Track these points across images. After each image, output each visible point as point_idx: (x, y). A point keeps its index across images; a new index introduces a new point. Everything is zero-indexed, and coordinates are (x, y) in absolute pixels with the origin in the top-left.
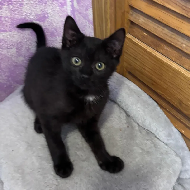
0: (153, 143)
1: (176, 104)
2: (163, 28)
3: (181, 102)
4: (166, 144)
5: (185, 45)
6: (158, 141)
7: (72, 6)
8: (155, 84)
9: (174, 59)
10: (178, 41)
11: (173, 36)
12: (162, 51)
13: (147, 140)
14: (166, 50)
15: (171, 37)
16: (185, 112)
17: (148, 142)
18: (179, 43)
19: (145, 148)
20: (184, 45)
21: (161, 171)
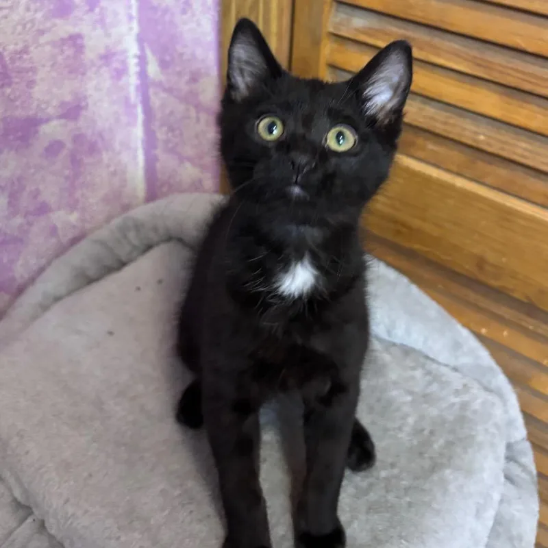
0: (429, 373)
1: (468, 267)
2: (422, 106)
3: (481, 262)
4: (455, 369)
5: (484, 135)
6: (434, 366)
7: (143, 74)
8: (404, 230)
9: (454, 168)
10: (464, 129)
11: (451, 121)
12: (420, 154)
13: (414, 369)
14: (432, 150)
15: (445, 123)
16: (494, 283)
17: (418, 373)
18: (467, 133)
19: (417, 389)
20: (482, 137)
21: (474, 433)
